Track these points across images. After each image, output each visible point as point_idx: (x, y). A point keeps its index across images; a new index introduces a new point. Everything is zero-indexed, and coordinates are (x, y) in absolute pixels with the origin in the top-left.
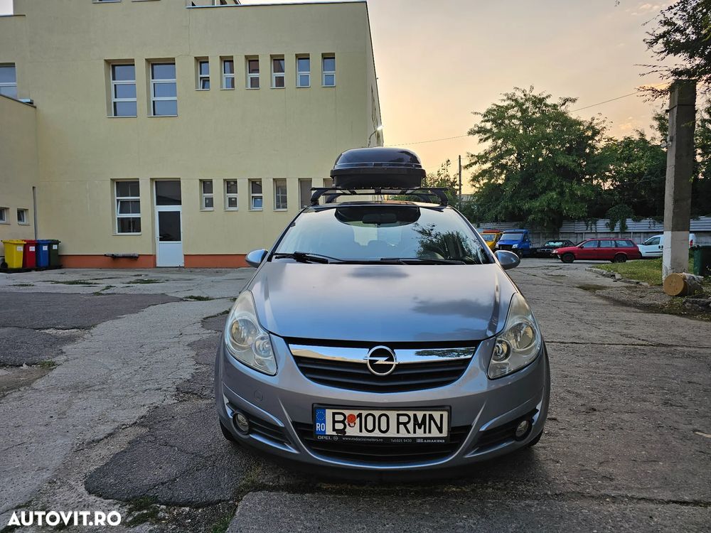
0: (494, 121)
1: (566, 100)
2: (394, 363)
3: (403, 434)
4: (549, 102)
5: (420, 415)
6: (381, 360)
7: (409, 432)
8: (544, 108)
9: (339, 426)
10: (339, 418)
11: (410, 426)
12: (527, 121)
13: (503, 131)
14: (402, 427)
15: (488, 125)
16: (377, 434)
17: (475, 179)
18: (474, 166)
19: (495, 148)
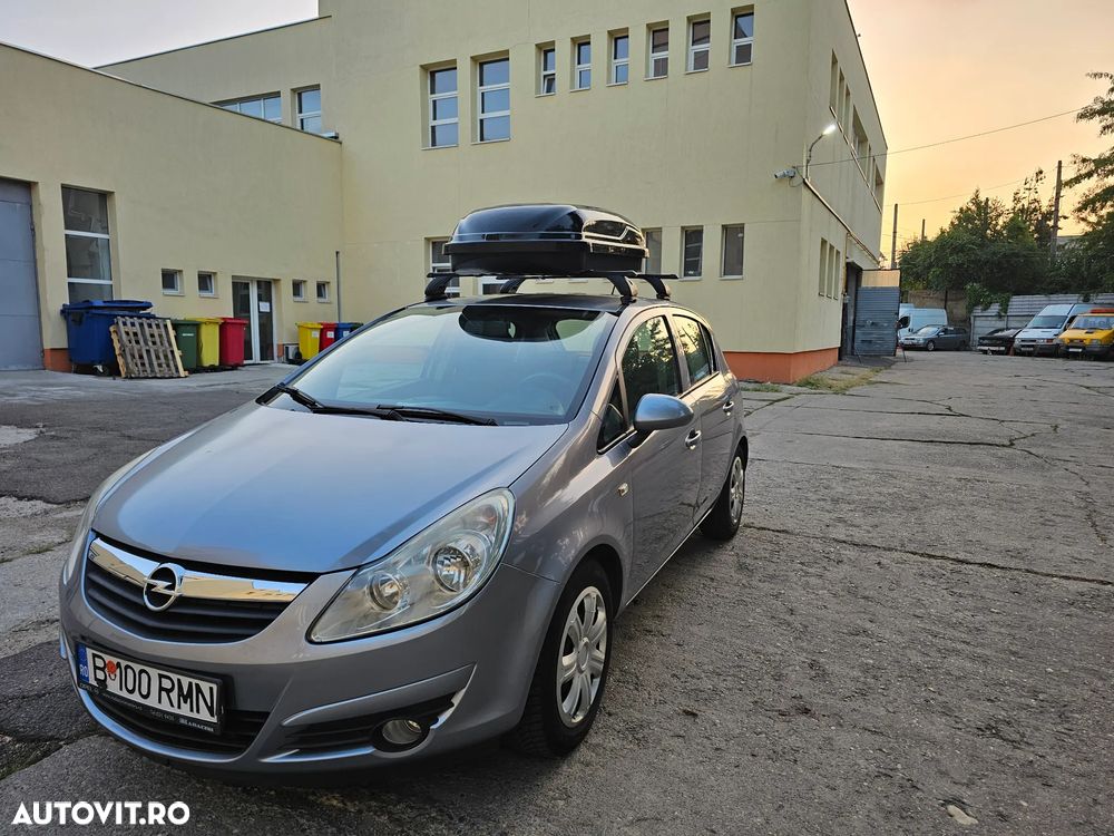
2: (175, 593)
3: (165, 706)
5: (185, 681)
6: (161, 585)
7: (172, 705)
9: (101, 675)
10: (100, 663)
11: (174, 695)
14: (164, 693)
16: (136, 697)
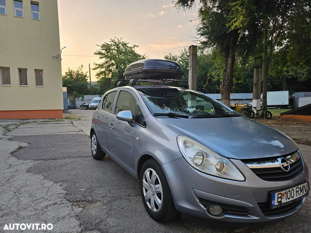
0: (106, 50)
1: (135, 46)
2: (289, 165)
3: (298, 196)
4: (128, 45)
5: (301, 186)
6: (285, 164)
8: (126, 48)
9: (279, 200)
10: (279, 196)
11: (299, 192)
12: (119, 52)
13: (109, 55)
15: (104, 52)
16: (291, 199)
17: (98, 75)
18: (97, 69)
19: (107, 62)
